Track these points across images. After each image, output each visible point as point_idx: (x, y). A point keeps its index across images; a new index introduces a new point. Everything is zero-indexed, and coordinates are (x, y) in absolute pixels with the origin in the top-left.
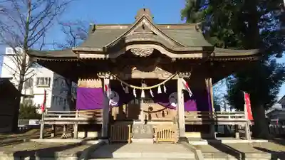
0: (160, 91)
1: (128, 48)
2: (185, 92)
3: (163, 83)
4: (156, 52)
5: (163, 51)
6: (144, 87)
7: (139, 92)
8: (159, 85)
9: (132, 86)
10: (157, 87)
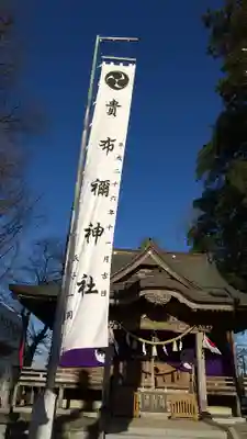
0: (175, 349)
1: (142, 293)
2: (207, 351)
3: (180, 337)
4: (174, 299)
5: (182, 300)
6: (155, 342)
7: (149, 348)
8: (174, 340)
9: (141, 339)
10: (172, 343)
